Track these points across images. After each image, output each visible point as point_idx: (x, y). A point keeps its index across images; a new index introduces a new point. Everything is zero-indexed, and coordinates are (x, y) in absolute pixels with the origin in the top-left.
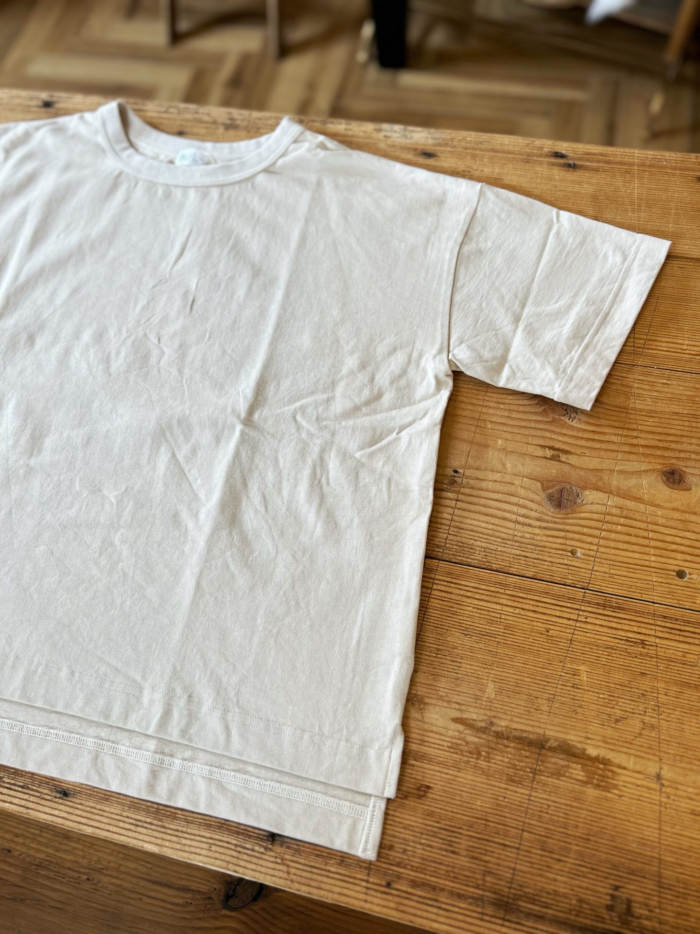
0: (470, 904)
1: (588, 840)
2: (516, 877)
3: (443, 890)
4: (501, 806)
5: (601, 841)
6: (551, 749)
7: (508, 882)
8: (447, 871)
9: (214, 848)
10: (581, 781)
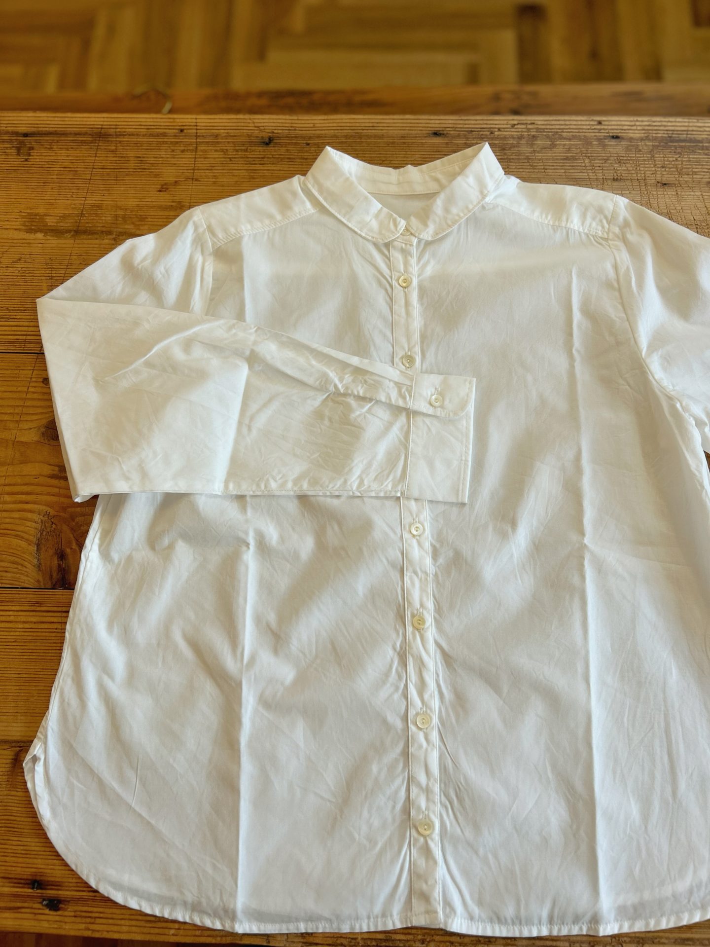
0: (124, 132)
1: (44, 183)
2: (94, 152)
3: (143, 136)
4: (106, 190)
5: (36, 184)
6: (70, 231)
7: (100, 149)
8: (142, 146)
9: (312, 125)
10: (49, 216)
